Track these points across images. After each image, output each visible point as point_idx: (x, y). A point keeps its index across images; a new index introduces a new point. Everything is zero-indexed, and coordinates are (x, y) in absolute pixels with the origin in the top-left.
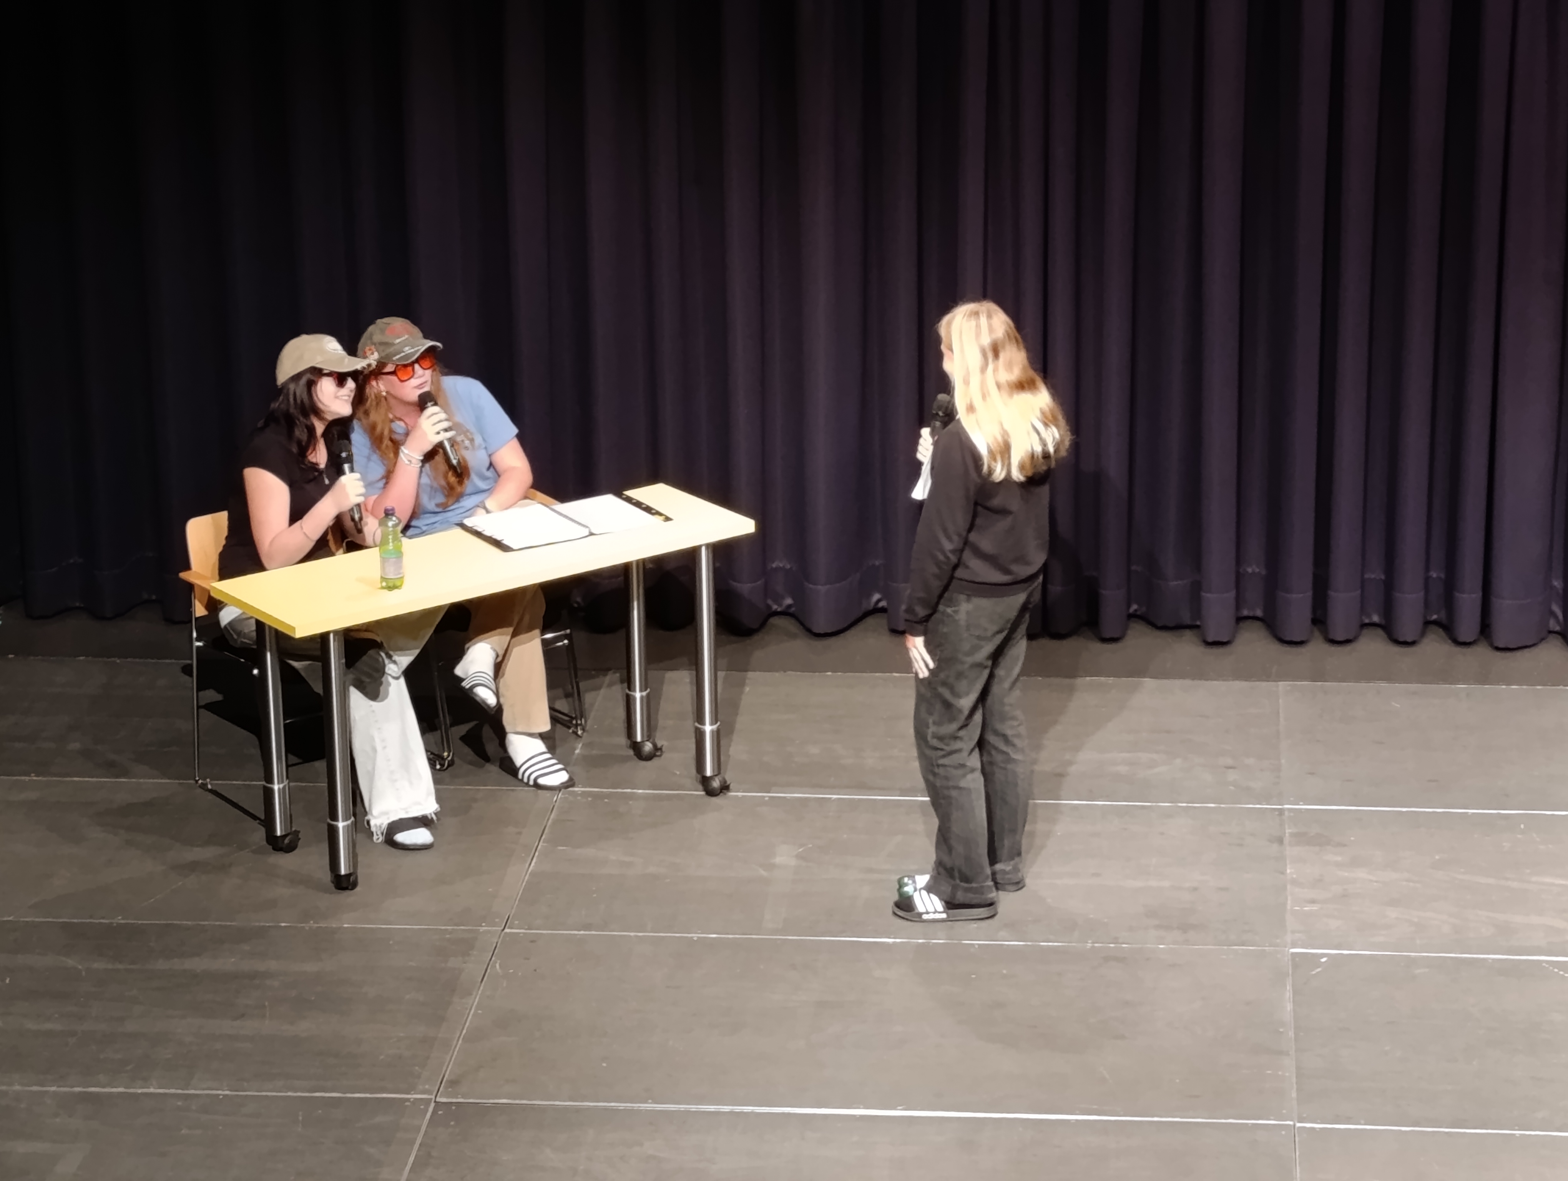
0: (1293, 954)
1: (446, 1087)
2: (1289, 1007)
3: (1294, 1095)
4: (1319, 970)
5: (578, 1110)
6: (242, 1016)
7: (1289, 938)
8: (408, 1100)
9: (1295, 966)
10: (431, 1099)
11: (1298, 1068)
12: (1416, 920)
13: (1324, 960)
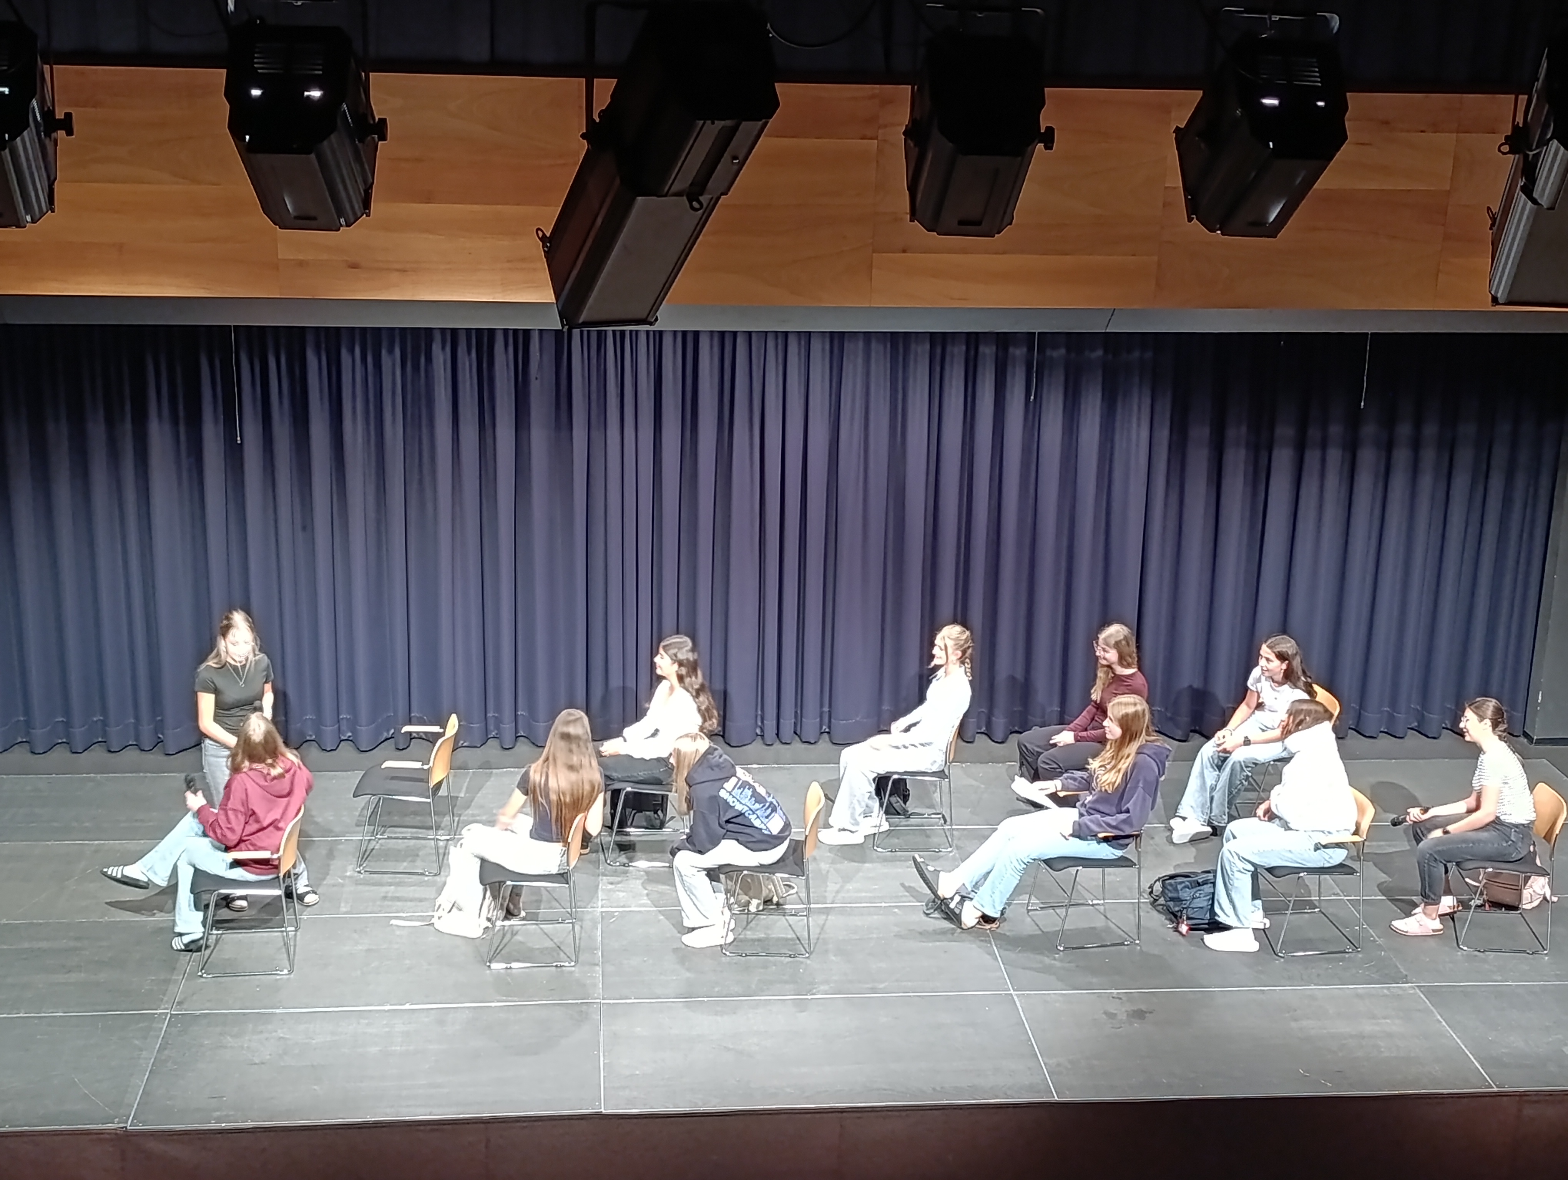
0: (602, 912)
1: (176, 1006)
2: (599, 939)
3: (601, 986)
4: (614, 919)
5: (244, 1014)
6: (70, 971)
7: (600, 903)
8: (156, 1014)
9: (602, 918)
10: (168, 1013)
11: (602, 972)
12: (660, 891)
13: (616, 914)
